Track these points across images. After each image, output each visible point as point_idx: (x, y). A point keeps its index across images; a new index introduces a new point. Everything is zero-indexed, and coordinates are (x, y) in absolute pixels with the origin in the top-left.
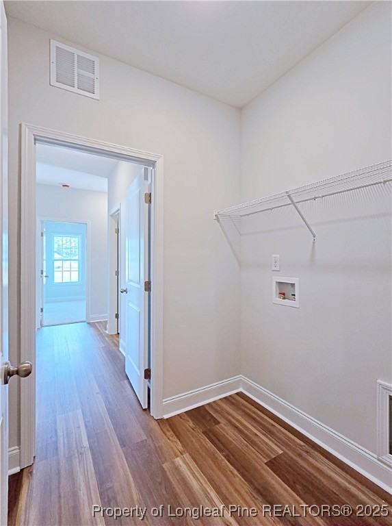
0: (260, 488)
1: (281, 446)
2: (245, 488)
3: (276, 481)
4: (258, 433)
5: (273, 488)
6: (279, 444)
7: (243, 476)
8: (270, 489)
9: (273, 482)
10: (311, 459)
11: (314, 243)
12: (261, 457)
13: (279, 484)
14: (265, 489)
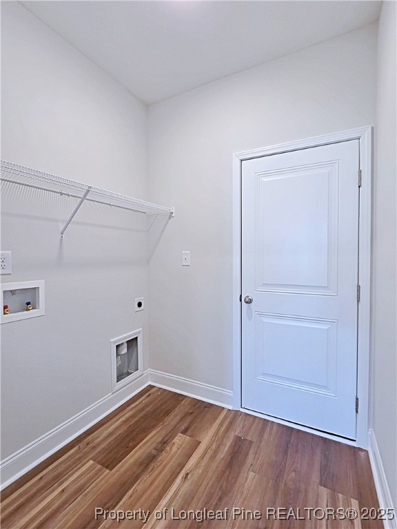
0: (142, 468)
1: (82, 463)
2: (146, 478)
3: (131, 458)
4: (60, 489)
5: (139, 458)
6: (80, 465)
7: (133, 484)
8: (140, 460)
9: (132, 460)
10: (98, 440)
11: (61, 240)
12: (101, 477)
13: (133, 455)
14: (141, 464)
